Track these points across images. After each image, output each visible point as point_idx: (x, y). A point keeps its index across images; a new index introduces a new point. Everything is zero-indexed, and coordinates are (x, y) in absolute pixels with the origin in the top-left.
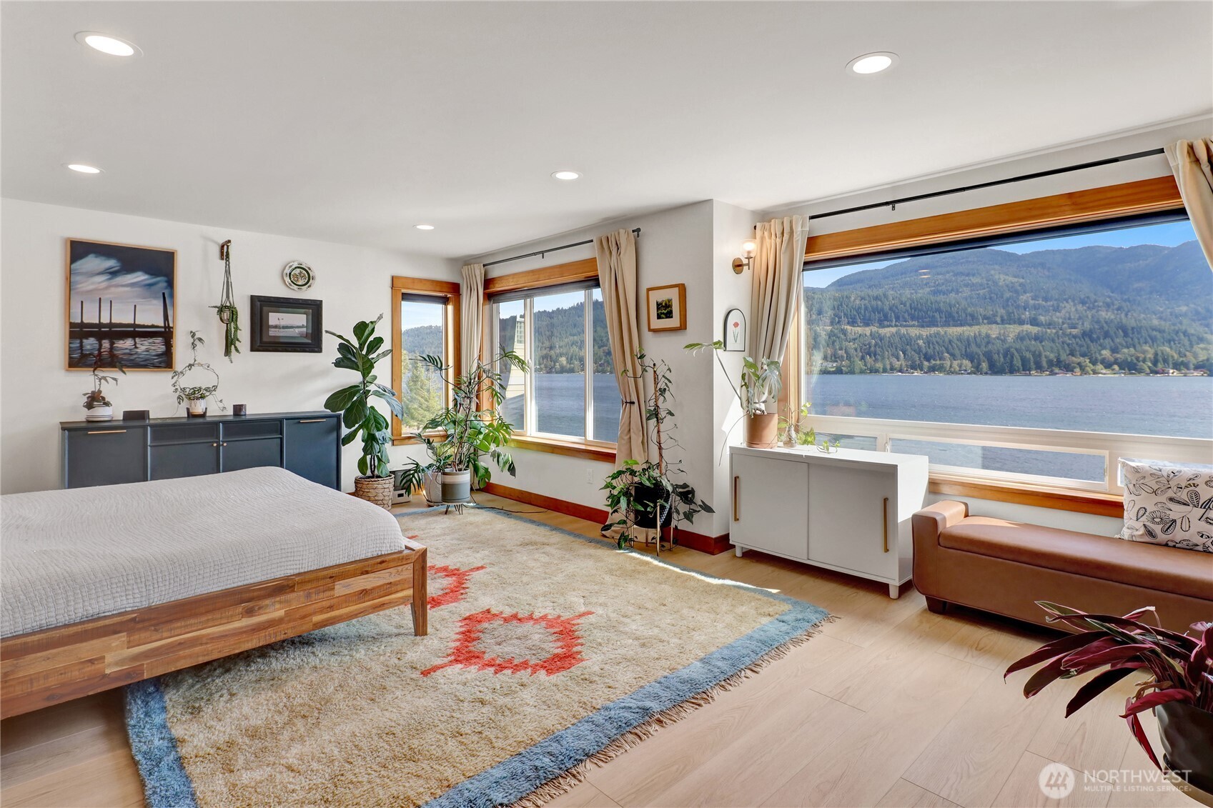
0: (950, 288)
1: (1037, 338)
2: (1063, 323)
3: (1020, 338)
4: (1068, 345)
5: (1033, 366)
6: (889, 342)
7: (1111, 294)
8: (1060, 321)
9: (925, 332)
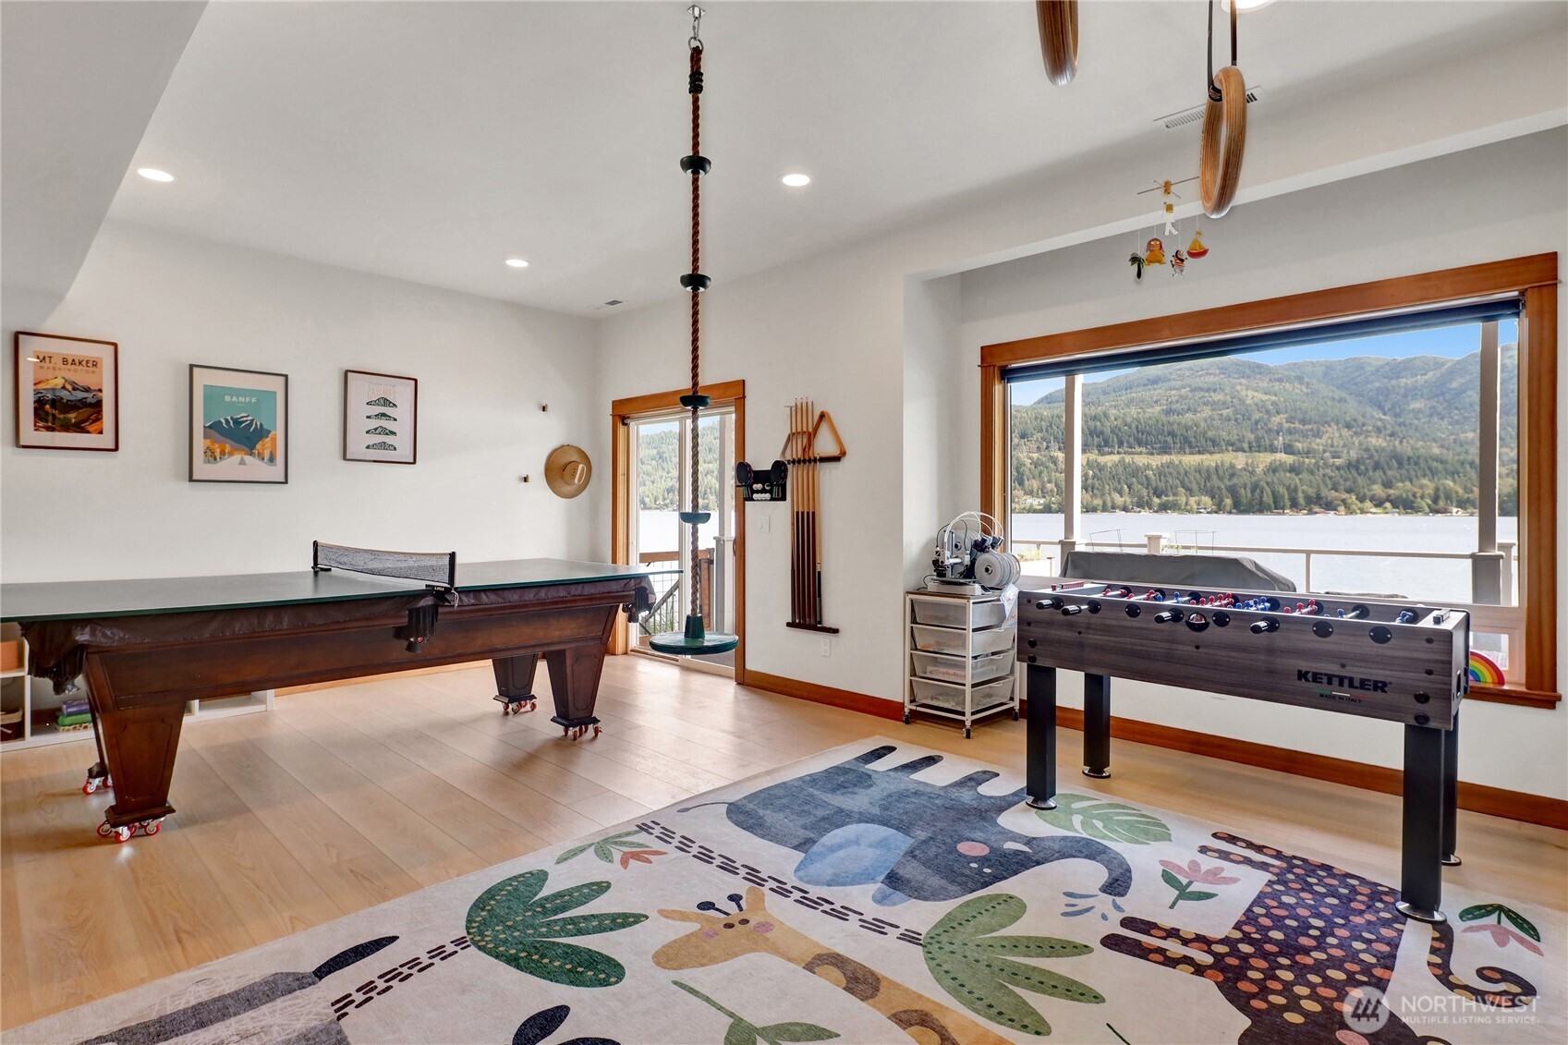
0: (1185, 407)
1: (1294, 469)
2: (1325, 451)
3: (1273, 469)
4: (1331, 478)
5: (1288, 503)
6: (1110, 473)
7: (1383, 417)
8: (1321, 448)
9: (1157, 461)
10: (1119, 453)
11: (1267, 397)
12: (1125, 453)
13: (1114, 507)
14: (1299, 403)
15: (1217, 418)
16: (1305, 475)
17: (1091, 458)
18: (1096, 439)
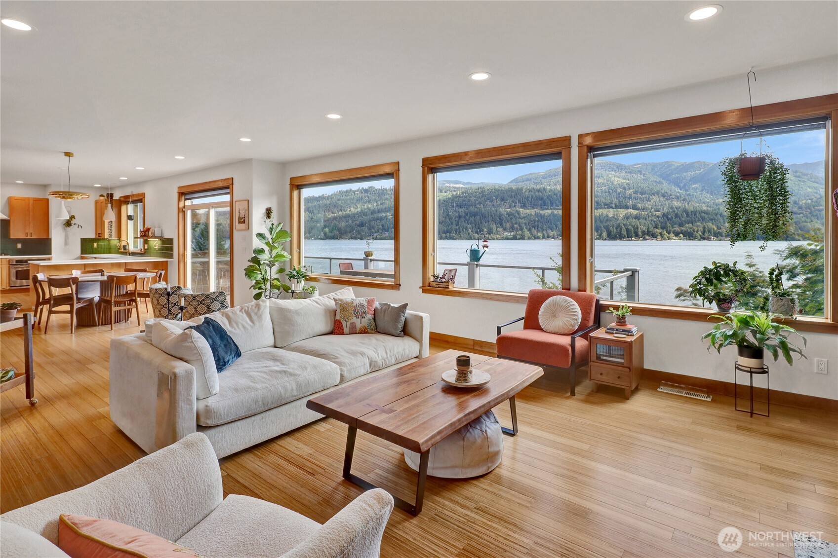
10: (551, 209)
11: (624, 181)
12: (554, 209)
13: (548, 237)
14: (639, 184)
15: (600, 191)
16: (642, 221)
17: (537, 211)
18: (540, 202)
